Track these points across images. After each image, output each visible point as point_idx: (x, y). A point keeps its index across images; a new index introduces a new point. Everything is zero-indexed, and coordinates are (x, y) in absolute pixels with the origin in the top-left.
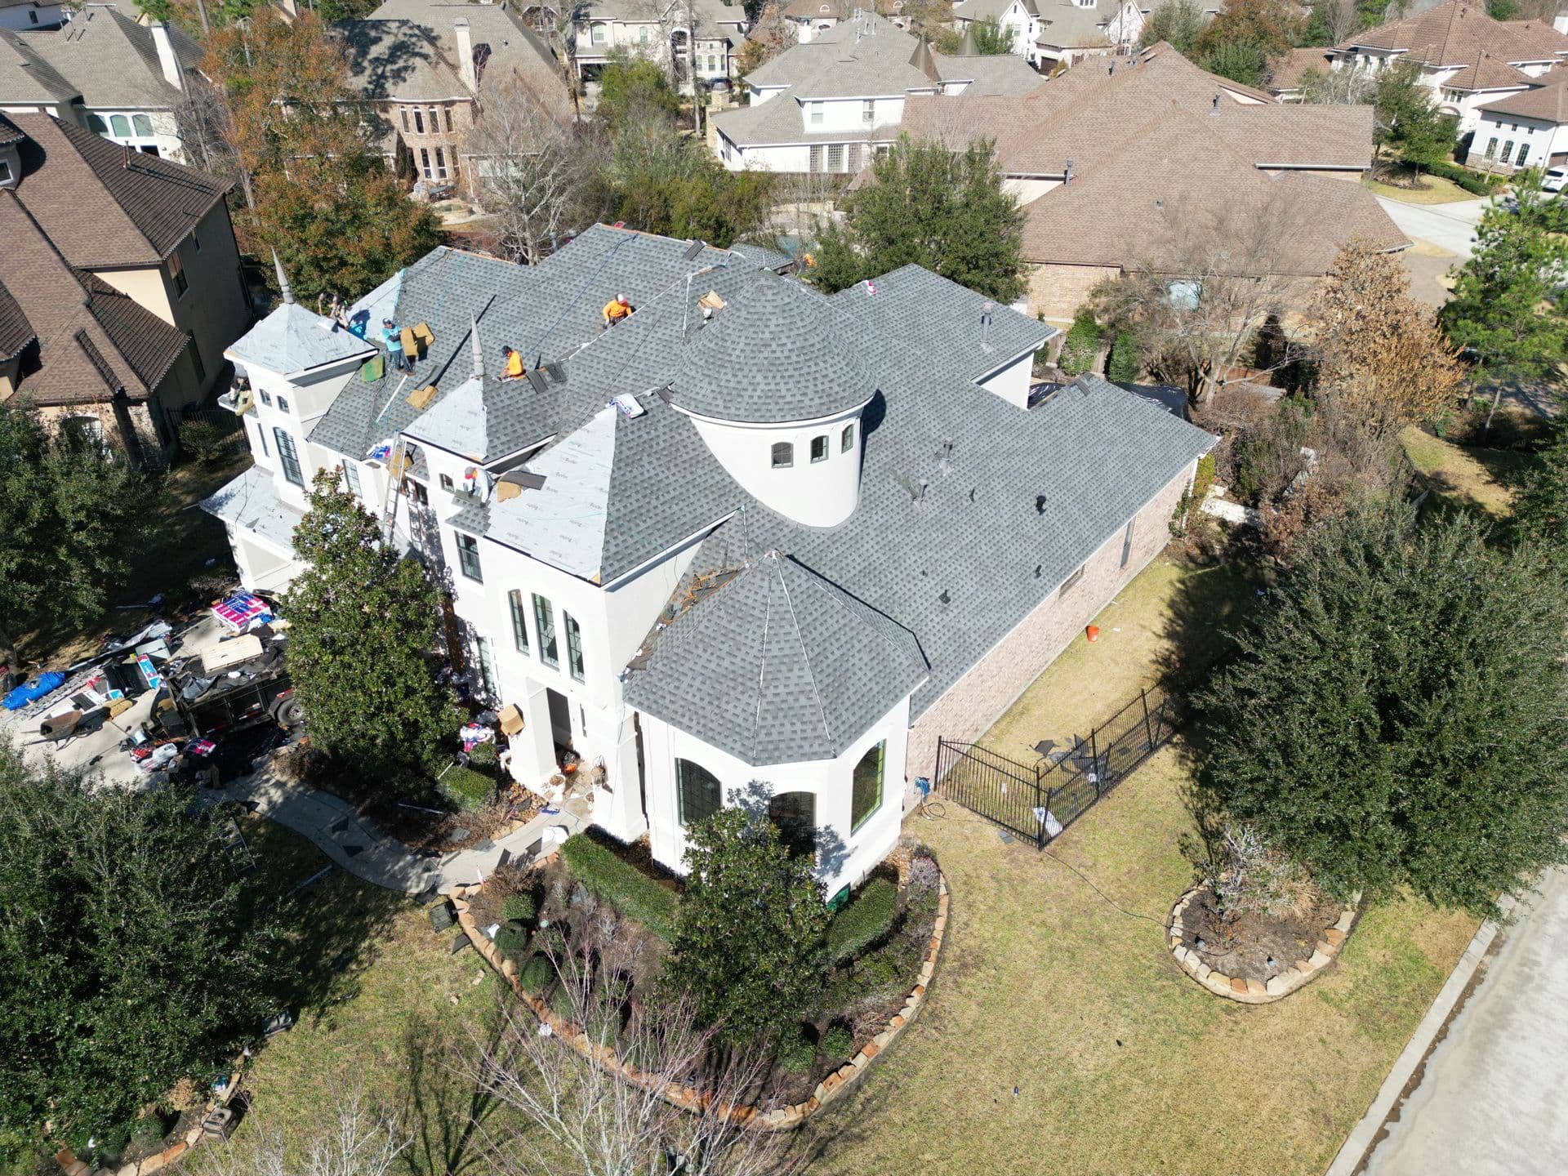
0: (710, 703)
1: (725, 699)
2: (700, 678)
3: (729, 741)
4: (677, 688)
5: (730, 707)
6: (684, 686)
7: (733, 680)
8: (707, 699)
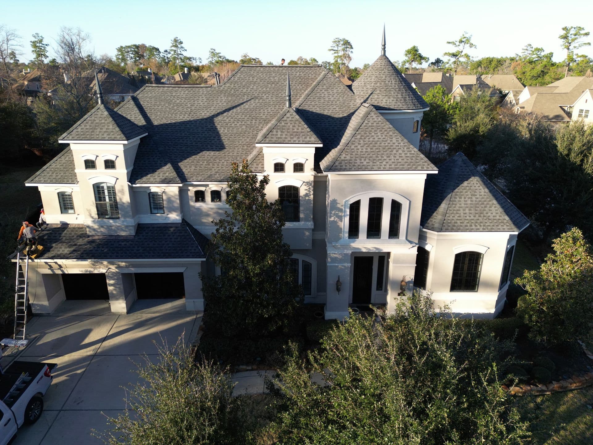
0: (480, 216)
1: (485, 212)
2: (467, 209)
3: (500, 227)
4: (460, 216)
5: (489, 214)
6: (462, 214)
7: (483, 204)
8: (477, 215)
